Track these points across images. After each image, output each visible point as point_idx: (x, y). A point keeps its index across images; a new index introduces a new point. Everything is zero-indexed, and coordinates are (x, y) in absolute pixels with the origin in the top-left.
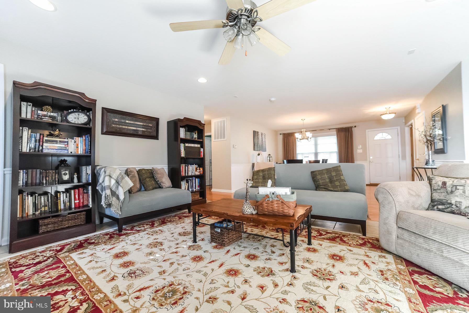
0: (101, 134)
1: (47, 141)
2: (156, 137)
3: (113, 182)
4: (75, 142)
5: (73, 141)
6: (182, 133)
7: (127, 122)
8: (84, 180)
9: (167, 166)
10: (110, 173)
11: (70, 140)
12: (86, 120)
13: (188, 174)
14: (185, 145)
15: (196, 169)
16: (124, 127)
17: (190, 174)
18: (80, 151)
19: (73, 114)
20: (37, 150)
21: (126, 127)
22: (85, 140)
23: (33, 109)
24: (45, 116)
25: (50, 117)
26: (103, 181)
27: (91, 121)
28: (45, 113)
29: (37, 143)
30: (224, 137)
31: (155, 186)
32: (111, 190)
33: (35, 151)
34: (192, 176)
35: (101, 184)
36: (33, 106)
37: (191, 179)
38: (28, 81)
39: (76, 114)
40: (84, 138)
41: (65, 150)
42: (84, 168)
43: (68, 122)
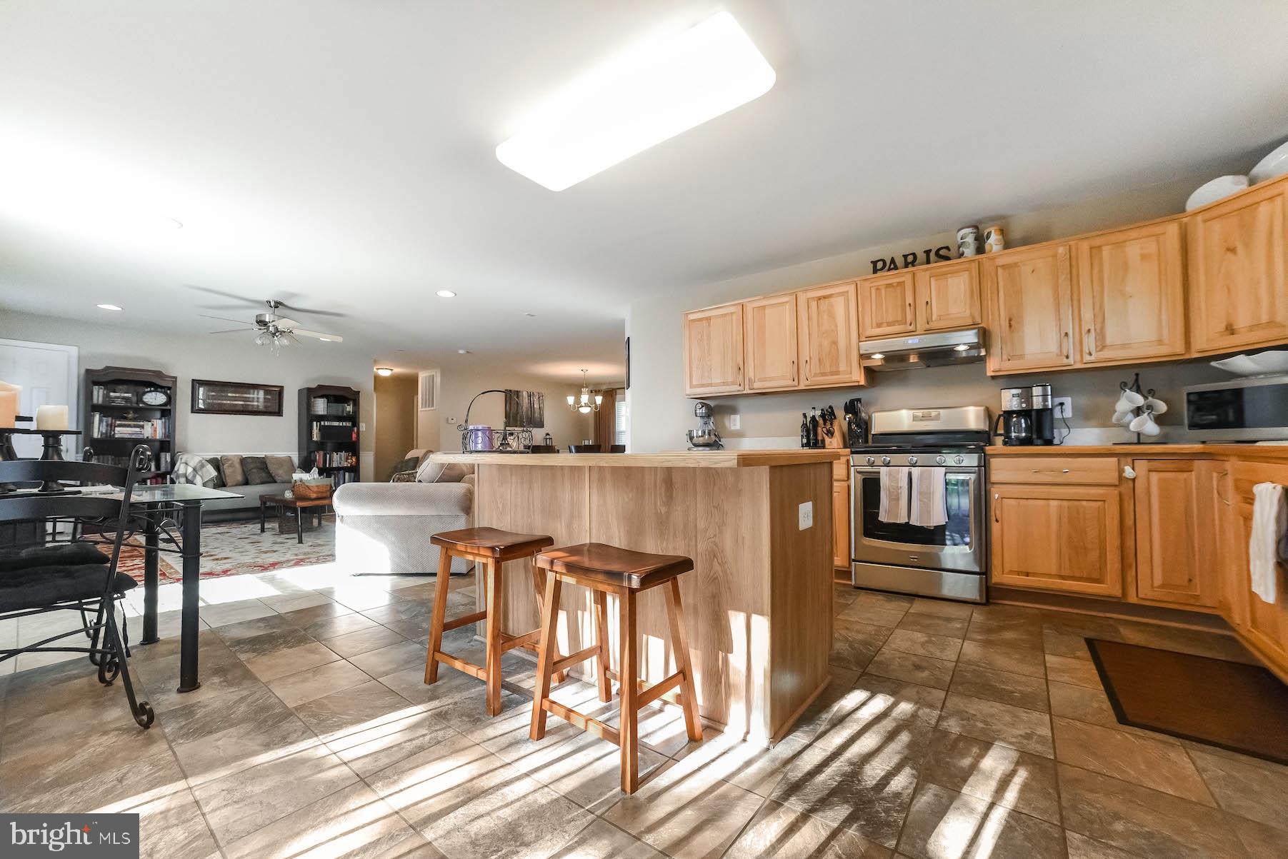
0: (192, 412)
1: (120, 426)
2: (279, 413)
3: (190, 470)
4: (153, 425)
5: (150, 423)
6: (321, 406)
7: (230, 395)
8: (163, 469)
9: (297, 453)
10: (186, 461)
11: (145, 423)
12: (165, 401)
13: (330, 464)
14: (320, 424)
15: (347, 459)
16: (225, 402)
17: (335, 465)
18: (159, 435)
19: (150, 394)
20: (109, 434)
21: (229, 402)
22: (165, 422)
23: (105, 392)
24: (118, 398)
25: (124, 398)
26: (178, 470)
27: (170, 400)
28: (117, 394)
29: (109, 428)
30: (433, 406)
31: (266, 479)
32: (187, 478)
33: (107, 436)
34: (339, 469)
35: (176, 472)
36: (105, 389)
37: (335, 472)
38: (99, 366)
39: (153, 393)
40: (163, 420)
41: (141, 434)
42: (163, 455)
43: (144, 403)
